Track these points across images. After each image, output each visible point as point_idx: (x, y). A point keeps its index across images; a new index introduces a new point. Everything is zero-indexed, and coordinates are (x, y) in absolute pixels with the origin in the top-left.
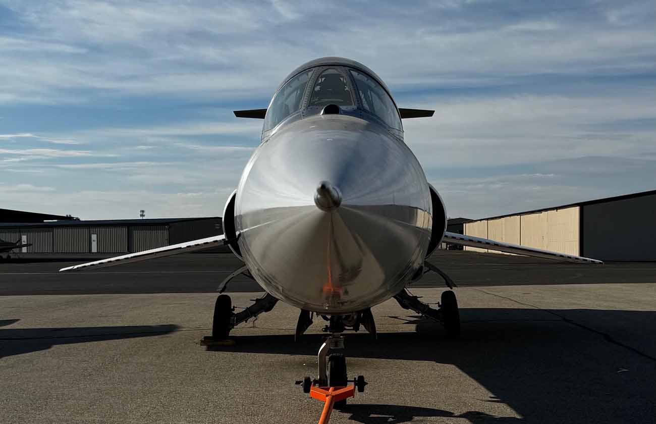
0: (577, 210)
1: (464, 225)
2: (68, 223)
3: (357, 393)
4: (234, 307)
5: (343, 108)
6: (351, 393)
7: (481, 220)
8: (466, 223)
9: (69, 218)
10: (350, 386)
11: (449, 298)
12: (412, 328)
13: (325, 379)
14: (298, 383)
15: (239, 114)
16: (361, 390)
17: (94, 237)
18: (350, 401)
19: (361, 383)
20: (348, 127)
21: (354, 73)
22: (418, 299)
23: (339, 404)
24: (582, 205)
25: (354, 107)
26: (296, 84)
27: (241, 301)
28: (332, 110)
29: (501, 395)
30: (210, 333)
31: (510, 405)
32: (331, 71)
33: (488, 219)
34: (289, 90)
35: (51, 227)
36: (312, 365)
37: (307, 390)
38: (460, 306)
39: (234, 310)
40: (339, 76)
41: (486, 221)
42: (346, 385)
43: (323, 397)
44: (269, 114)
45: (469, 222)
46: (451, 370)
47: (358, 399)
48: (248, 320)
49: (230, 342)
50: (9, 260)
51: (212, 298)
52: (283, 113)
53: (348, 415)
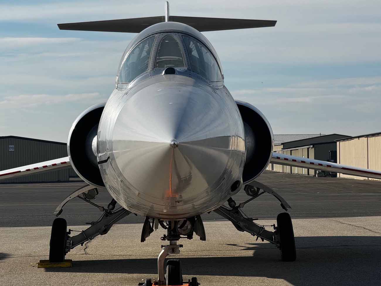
1: (338, 143)
4: (70, 230)
7: (359, 137)
8: (339, 141)
12: (250, 254)
13: (164, 280)
22: (254, 221)
28: (170, 71)
30: (47, 257)
33: (367, 136)
39: (69, 233)
41: (365, 139)
45: (344, 140)
48: (83, 243)
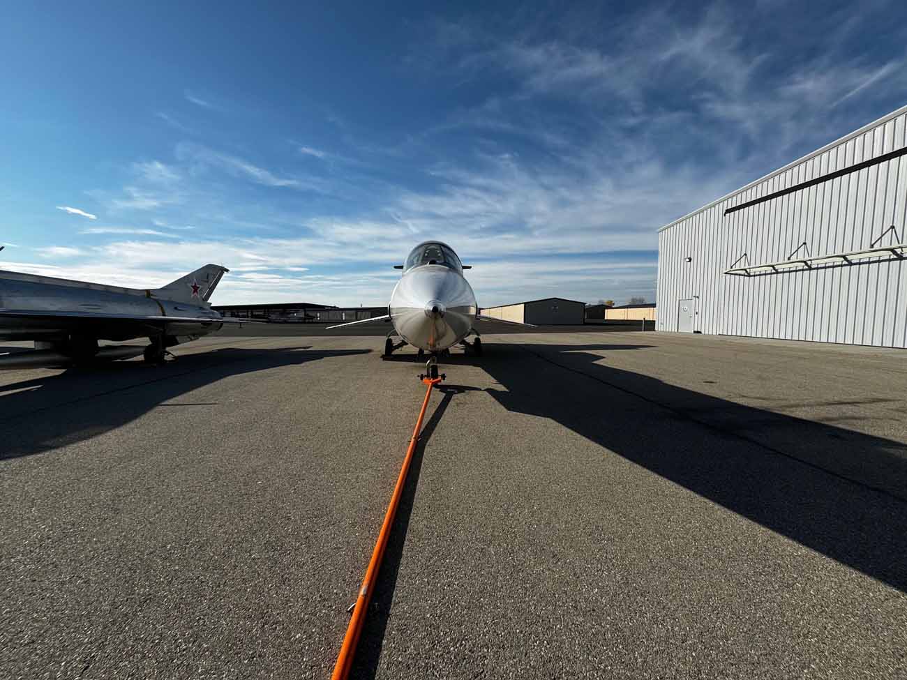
0: (523, 305)
2: (335, 309)
3: (442, 381)
5: (438, 262)
6: (440, 381)
9: (335, 307)
10: (440, 378)
11: (477, 340)
12: (463, 352)
13: (429, 375)
14: (418, 376)
15: (396, 267)
16: (444, 379)
17: (344, 314)
18: (439, 384)
19: (444, 377)
20: (440, 270)
21: (442, 248)
22: (466, 341)
23: (435, 385)
24: (525, 303)
25: (443, 262)
26: (417, 253)
27: (396, 341)
28: (433, 262)
29: (500, 381)
30: (384, 353)
31: (505, 386)
32: (433, 247)
34: (414, 255)
35: (327, 310)
36: (424, 367)
37: (422, 379)
38: (482, 342)
39: (393, 344)
40: (435, 249)
42: (437, 378)
43: (428, 382)
44: (405, 268)
46: (479, 370)
47: (443, 383)
48: (398, 348)
49: (392, 357)
50: (312, 323)
51: (385, 338)
52: (411, 264)
53: (439, 390)
